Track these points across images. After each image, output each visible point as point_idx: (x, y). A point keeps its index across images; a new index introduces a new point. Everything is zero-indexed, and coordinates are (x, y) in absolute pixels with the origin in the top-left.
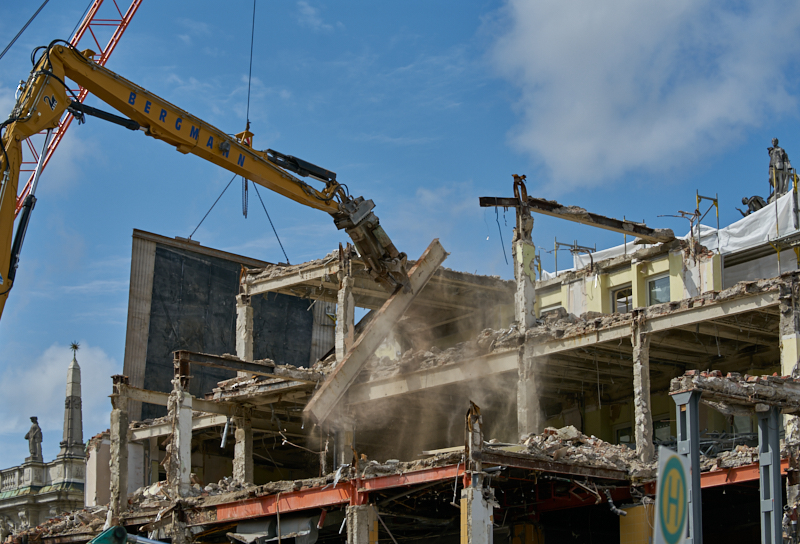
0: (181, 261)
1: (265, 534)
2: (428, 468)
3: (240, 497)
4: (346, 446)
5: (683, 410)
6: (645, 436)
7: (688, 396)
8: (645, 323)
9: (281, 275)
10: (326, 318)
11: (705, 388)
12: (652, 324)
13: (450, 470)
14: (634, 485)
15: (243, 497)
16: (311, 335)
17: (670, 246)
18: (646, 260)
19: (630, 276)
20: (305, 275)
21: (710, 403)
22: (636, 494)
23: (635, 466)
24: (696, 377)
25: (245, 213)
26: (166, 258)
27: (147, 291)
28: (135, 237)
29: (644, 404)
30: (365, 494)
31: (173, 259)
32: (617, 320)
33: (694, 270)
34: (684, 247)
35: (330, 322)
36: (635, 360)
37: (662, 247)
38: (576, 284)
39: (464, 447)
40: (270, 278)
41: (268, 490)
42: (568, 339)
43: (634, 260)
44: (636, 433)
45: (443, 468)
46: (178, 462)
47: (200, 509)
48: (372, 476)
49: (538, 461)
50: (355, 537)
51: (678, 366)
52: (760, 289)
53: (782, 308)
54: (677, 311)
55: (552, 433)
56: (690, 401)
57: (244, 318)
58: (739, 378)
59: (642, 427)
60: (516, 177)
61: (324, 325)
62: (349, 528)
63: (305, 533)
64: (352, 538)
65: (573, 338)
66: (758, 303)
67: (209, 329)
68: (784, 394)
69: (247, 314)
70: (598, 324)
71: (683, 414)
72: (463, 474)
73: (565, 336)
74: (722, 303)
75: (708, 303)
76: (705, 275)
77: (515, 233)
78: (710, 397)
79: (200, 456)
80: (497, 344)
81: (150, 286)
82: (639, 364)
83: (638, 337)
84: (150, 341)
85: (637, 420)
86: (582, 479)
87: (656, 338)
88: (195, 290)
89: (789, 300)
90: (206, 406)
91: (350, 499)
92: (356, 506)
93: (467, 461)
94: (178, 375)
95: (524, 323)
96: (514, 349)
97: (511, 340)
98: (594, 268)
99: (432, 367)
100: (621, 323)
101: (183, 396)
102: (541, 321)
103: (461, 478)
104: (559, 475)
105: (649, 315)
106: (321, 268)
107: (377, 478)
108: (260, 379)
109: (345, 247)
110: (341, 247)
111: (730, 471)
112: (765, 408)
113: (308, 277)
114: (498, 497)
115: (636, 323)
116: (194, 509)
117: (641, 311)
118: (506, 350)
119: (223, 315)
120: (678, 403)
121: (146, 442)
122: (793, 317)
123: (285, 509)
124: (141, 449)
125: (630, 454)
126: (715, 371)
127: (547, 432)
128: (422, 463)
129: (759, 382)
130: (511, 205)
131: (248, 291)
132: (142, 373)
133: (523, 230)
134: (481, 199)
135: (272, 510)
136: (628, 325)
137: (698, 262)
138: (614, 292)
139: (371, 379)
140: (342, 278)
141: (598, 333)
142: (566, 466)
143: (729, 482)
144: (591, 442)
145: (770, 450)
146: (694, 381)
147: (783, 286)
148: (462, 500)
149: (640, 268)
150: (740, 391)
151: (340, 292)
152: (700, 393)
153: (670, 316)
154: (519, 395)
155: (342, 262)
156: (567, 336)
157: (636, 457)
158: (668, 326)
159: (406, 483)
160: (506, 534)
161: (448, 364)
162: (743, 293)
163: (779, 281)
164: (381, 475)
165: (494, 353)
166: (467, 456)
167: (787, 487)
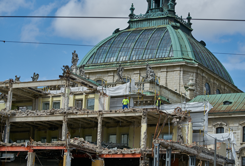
2: (53, 146)
4: (8, 132)
6: (100, 143)
12: (104, 115)
13: (60, 147)
14: (97, 154)
17: (95, 92)
18: (87, 94)
19: (83, 97)
22: (98, 157)
23: (97, 150)
29: (100, 134)
30: (33, 150)
34: (100, 92)
36: (98, 123)
37: (93, 91)
39: (66, 142)
41: (3, 145)
42: (78, 115)
44: (97, 141)
45: (58, 146)
48: (36, 145)
49: (80, 147)
50: (30, 161)
52: (136, 111)
53: (143, 117)
54: (112, 113)
55: (76, 139)
56: (158, 146)
59: (99, 140)
62: (28, 158)
63: (12, 157)
65: (80, 115)
66: (135, 114)
68: (173, 145)
70: (88, 112)
71: (156, 148)
72: (65, 149)
74: (125, 113)
75: (121, 112)
76: (106, 101)
80: (57, 113)
82: (100, 124)
83: (100, 118)
85: (98, 138)
89: (145, 115)
91: (29, 151)
92: (31, 153)
93: (66, 146)
95: (66, 109)
96: (62, 115)
97: (62, 112)
98: (71, 93)
99: (36, 116)
100: (95, 113)
102: (70, 109)
103: (64, 150)
104: (83, 151)
105: (103, 112)
106: (3, 84)
107: (37, 146)
109: (11, 79)
110: (10, 79)
111: (124, 154)
114: (73, 155)
115: (100, 114)
117: (102, 111)
118: (60, 115)
120: (155, 146)
122: (145, 119)
123: (8, 150)
125: (96, 147)
128: (52, 144)
129: (170, 142)
130: (66, 78)
133: (68, 85)
134: (59, 76)
136: (97, 114)
137: (104, 97)
138: (76, 100)
139: (17, 116)
140: (10, 88)
141: (88, 114)
144: (86, 142)
145: (169, 158)
146: (160, 141)
148: (64, 155)
149: (86, 96)
151: (9, 91)
152: (161, 144)
153: (109, 113)
154: (63, 127)
155: (10, 84)
156: (78, 114)
157: (97, 148)
158: (109, 116)
159: (46, 149)
160: (57, 162)
161: (41, 116)
162: (132, 111)
163: (142, 110)
164: (39, 146)
165: (56, 115)
166: (66, 145)
167: (140, 161)
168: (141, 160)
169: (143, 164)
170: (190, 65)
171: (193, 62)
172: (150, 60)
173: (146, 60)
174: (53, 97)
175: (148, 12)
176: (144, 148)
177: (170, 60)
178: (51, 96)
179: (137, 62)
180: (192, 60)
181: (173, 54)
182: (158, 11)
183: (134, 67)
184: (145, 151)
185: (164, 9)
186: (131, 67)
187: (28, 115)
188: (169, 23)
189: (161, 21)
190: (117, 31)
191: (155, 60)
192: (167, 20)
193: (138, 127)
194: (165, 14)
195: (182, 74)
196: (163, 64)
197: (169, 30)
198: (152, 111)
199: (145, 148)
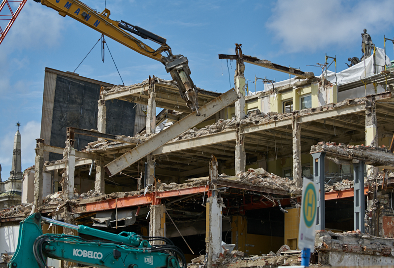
0: (69, 83)
1: (110, 218)
2: (190, 187)
3: (98, 200)
4: (151, 176)
5: (317, 161)
6: (298, 174)
7: (319, 154)
8: (299, 118)
9: (120, 91)
10: (142, 112)
11: (328, 151)
12: (302, 118)
14: (292, 198)
15: (99, 200)
16: (134, 121)
17: (312, 80)
18: (300, 87)
19: (292, 95)
20: (132, 91)
21: (330, 158)
22: (293, 202)
23: (292, 188)
24: (324, 145)
25: (103, 60)
26: (62, 82)
27: (52, 98)
28: (46, 71)
29: (298, 158)
30: (159, 199)
31: (65, 83)
32: (285, 116)
33: (323, 93)
34: (319, 81)
35: (144, 114)
36: (293, 136)
37: (308, 81)
38: (265, 98)
39: (208, 177)
40: (115, 92)
41: (112, 197)
42: (261, 125)
43: (294, 87)
44: (293, 172)
45: (198, 187)
46: (68, 182)
47: (78, 206)
48: (163, 191)
49: (245, 185)
51: (315, 140)
52: (356, 103)
53: (367, 112)
54: (315, 112)
55: (252, 171)
56: (320, 157)
57: (102, 112)
58: (344, 146)
59: (296, 169)
60: (237, 45)
61: (141, 116)
62: (151, 216)
63: (130, 218)
64: (153, 221)
65: (263, 125)
66: (355, 110)
67: (83, 117)
68: (367, 155)
69: (103, 109)
70: (276, 118)
71: (317, 163)
72: (208, 190)
73: (259, 124)
74: (337, 109)
75: (330, 109)
76: (329, 95)
77: (236, 72)
78: (330, 155)
79: (78, 179)
80: (226, 127)
81: (53, 95)
82: (295, 138)
83: (295, 125)
84: (53, 122)
85: (294, 166)
86: (266, 194)
87: (304, 126)
88: (75, 98)
89: (370, 108)
90: (82, 154)
91: (152, 202)
92: (155, 205)
94: (68, 139)
96: (234, 129)
97: (233, 125)
98: (274, 90)
100: (287, 118)
101: (71, 150)
104: (255, 192)
105: (301, 114)
106: (140, 87)
107: (166, 192)
108: (109, 142)
111: (339, 192)
112: (357, 161)
113: (134, 92)
114: (225, 202)
115: (294, 118)
116: (75, 205)
117: (297, 112)
118: (230, 130)
119: (90, 110)
120: (314, 158)
121: (52, 172)
122: (372, 117)
123: (120, 206)
124: (50, 175)
125: (290, 182)
126: (333, 143)
127: (249, 170)
128: (188, 185)
129: (354, 148)
130: (234, 58)
131: (104, 98)
132: (49, 138)
133: (240, 71)
134: (219, 55)
135: (113, 206)
136: (291, 119)
137: (325, 89)
138: (284, 102)
140: (150, 93)
141: (276, 122)
142: (259, 188)
143: (339, 197)
144: (271, 176)
146: (322, 147)
147: (367, 101)
148: (207, 203)
149: (297, 91)
150: (345, 153)
151: (149, 99)
152: (325, 153)
153: (311, 115)
154: (236, 152)
155: (150, 85)
157: (293, 184)
158: (310, 120)
159: (180, 194)
160: (228, 221)
161: (201, 136)
162: (348, 105)
163: (366, 99)
164: (168, 190)
165: (224, 131)
166: (210, 182)
167: (367, 201)
168: (369, 199)
169: (373, 206)
174: (247, 102)
176: (373, 174)
184: (375, 180)
187: (180, 138)
193: (384, 137)
198: (382, 99)
199: (375, 174)
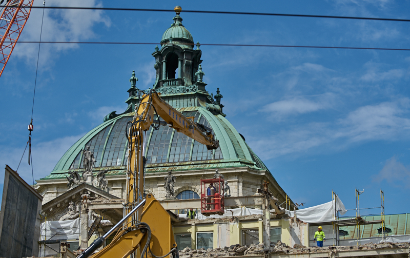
8: (337, 253)
12: (339, 254)
16: (35, 223)
17: (282, 216)
19: (258, 225)
26: (11, 180)
28: (6, 168)
32: (319, 250)
33: (296, 228)
34: (290, 218)
37: (277, 216)
38: (223, 224)
40: (101, 203)
42: (292, 255)
43: (259, 219)
52: (397, 247)
65: (295, 254)
66: (395, 252)
70: (309, 250)
74: (378, 250)
75: (369, 249)
88: (15, 197)
96: (261, 255)
98: (234, 219)
99: (209, 257)
100: (322, 251)
115: (333, 253)
117: (336, 248)
118: (256, 255)
131: (88, 207)
136: (327, 253)
137: (299, 225)
141: (309, 254)
153: (349, 251)
156: (292, 253)
158: (349, 256)
162: (390, 247)
170: (253, 173)
171: (255, 167)
172: (184, 164)
173: (178, 164)
174: (196, 225)
175: (158, 86)
177: (220, 165)
178: (194, 224)
179: (162, 167)
180: (253, 165)
181: (221, 154)
182: (175, 84)
183: (160, 175)
185: (185, 81)
186: (154, 175)
188: (200, 104)
189: (185, 100)
190: (113, 115)
191: (192, 164)
192: (196, 99)
194: (192, 90)
195: (241, 187)
196: (210, 171)
197: (206, 116)
